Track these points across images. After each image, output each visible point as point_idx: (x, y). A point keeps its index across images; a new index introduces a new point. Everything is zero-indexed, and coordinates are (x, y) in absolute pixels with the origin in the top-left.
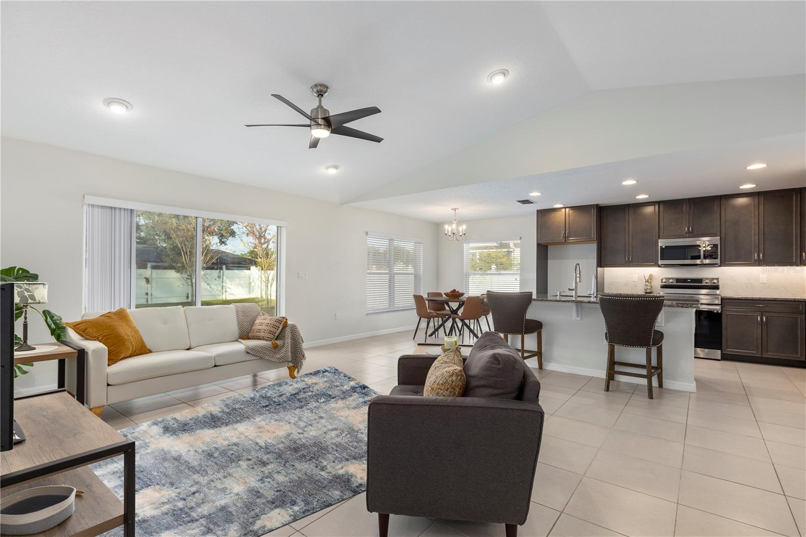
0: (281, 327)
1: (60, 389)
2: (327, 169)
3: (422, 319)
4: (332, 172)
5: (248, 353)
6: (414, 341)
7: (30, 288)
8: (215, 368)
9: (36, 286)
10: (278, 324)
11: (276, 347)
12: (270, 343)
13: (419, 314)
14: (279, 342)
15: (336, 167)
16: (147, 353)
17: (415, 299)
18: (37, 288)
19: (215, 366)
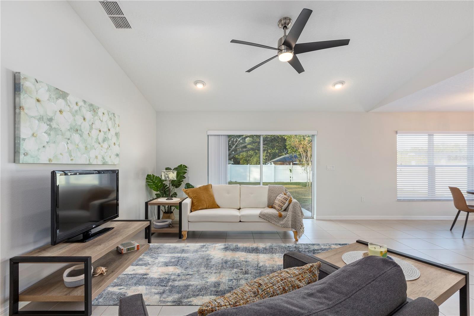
0: (287, 203)
1: (146, 220)
2: (334, 86)
3: (461, 212)
4: (339, 87)
5: (260, 217)
6: (451, 232)
7: (167, 173)
8: (240, 222)
9: (170, 172)
10: (284, 201)
11: (280, 216)
12: (277, 212)
13: (457, 207)
14: (283, 213)
15: (342, 83)
16: (217, 208)
17: (451, 190)
18: (170, 173)
19: (240, 221)
